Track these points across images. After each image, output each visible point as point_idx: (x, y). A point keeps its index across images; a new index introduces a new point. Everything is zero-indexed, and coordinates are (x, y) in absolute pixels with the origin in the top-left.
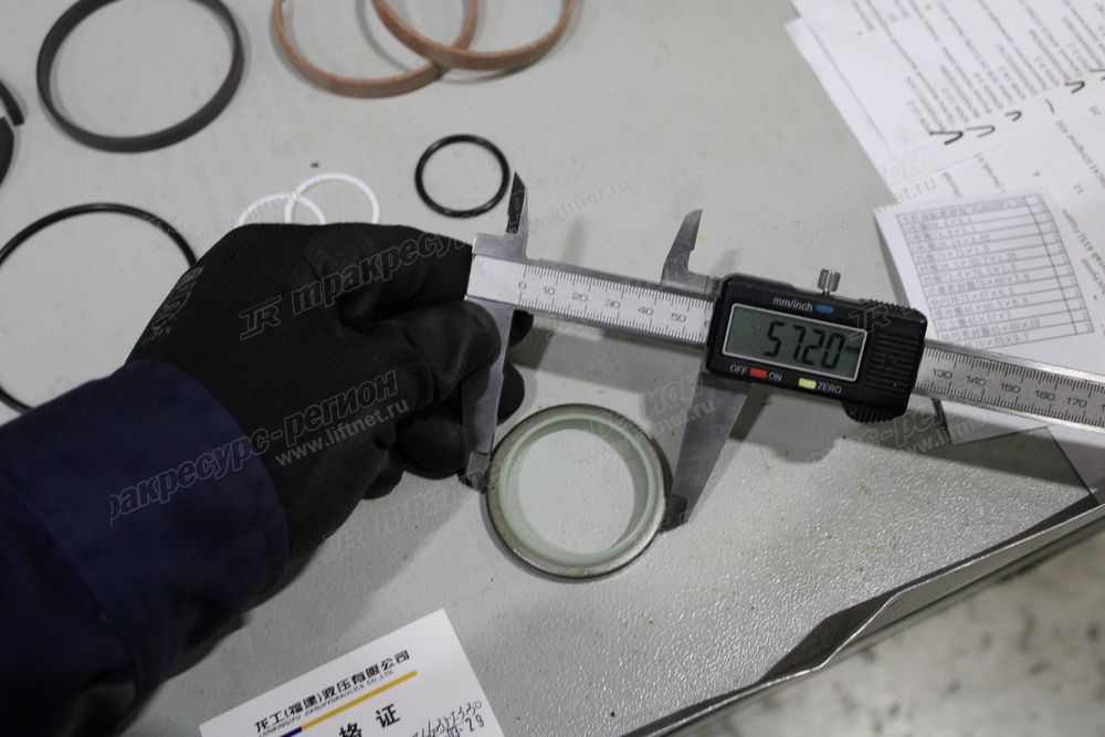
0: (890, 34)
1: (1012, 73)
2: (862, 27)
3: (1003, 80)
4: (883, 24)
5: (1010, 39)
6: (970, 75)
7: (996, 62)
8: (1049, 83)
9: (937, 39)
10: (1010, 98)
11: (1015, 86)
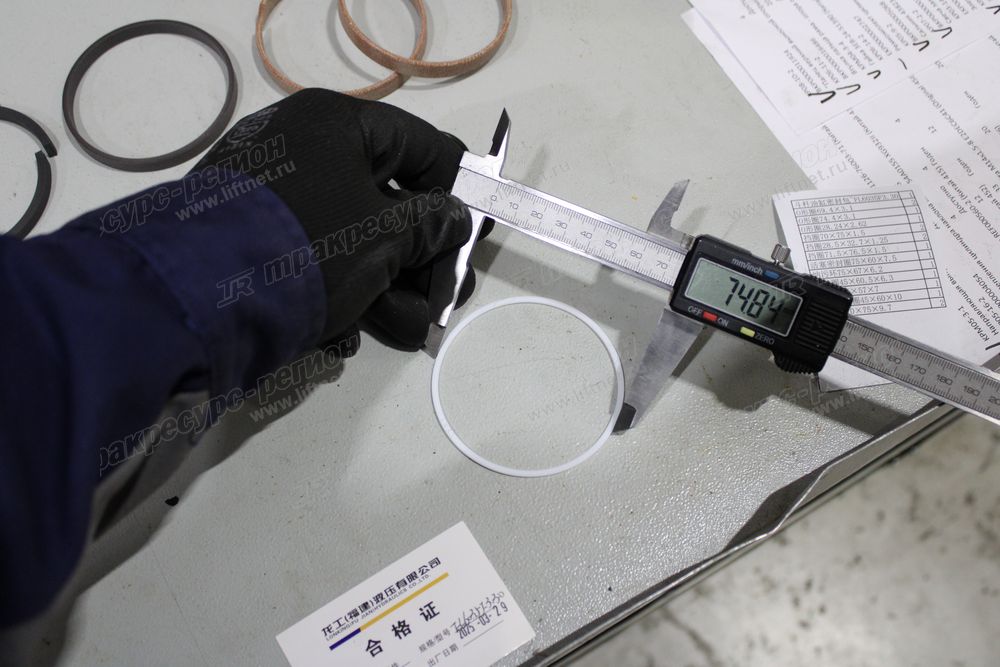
0: (767, 16)
1: (870, 39)
2: (745, 12)
3: (863, 46)
4: (761, 8)
5: (866, 12)
6: (836, 45)
7: (855, 31)
8: (900, 45)
9: (806, 16)
10: (870, 60)
11: (873, 50)
